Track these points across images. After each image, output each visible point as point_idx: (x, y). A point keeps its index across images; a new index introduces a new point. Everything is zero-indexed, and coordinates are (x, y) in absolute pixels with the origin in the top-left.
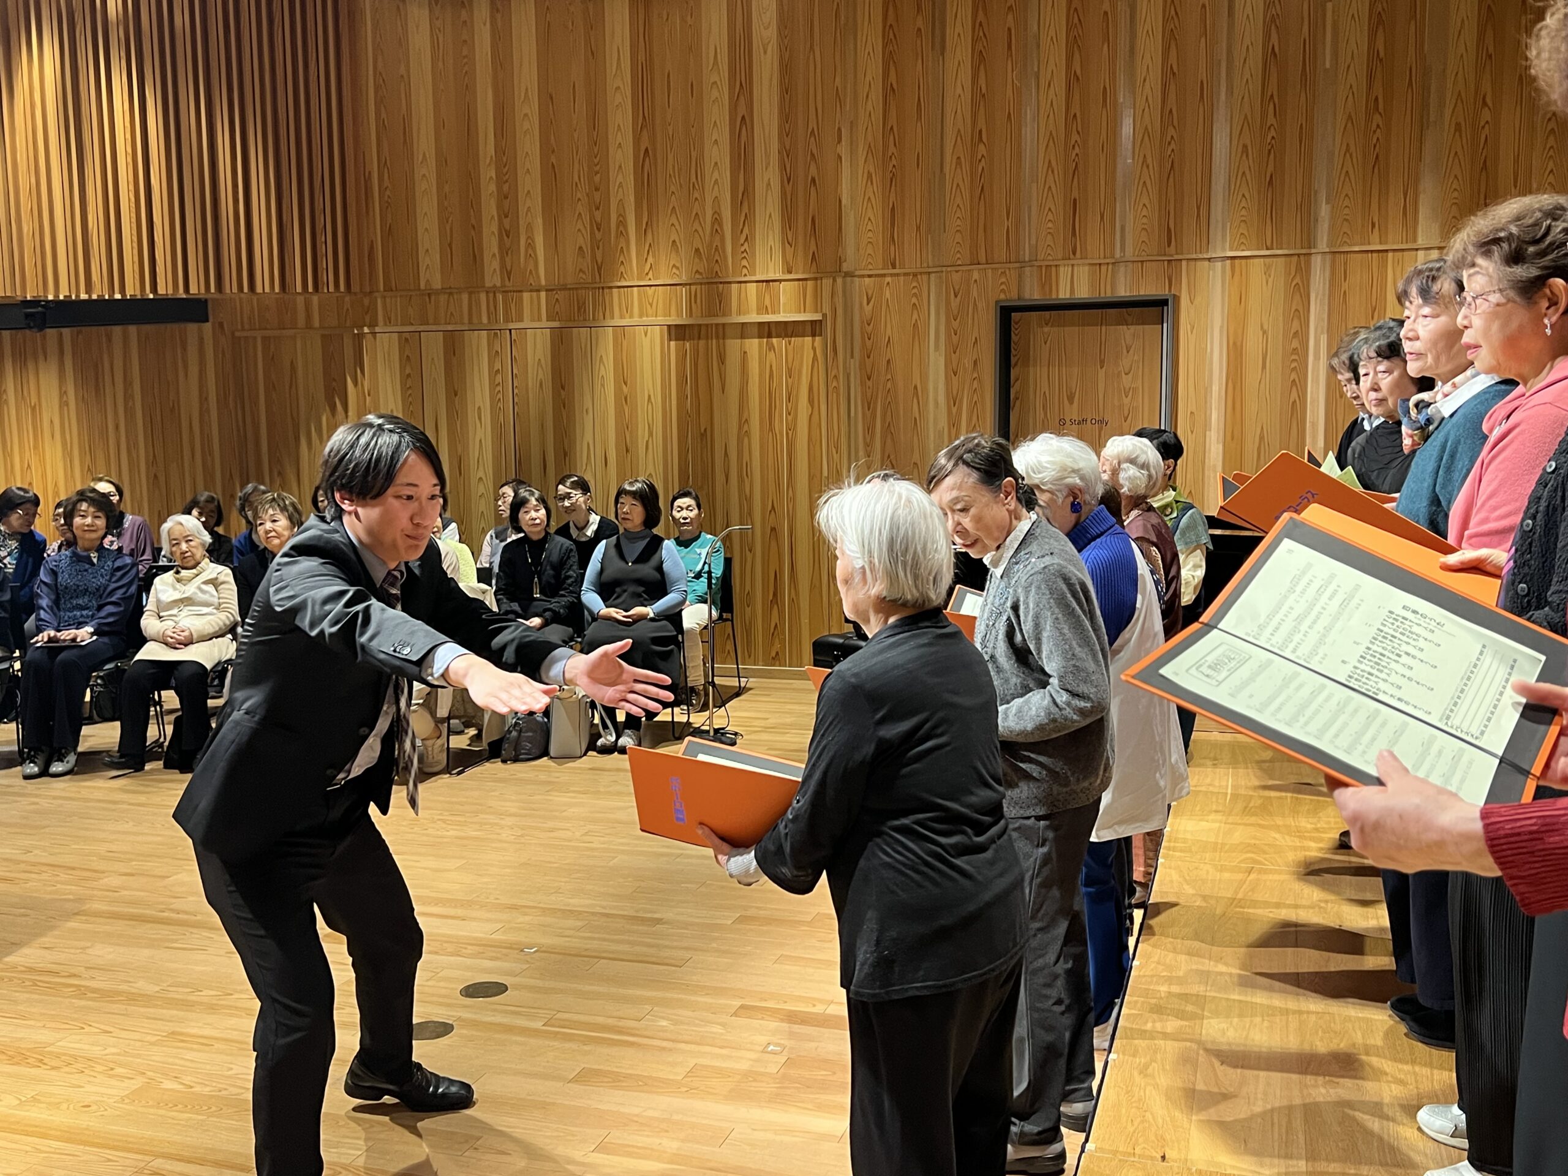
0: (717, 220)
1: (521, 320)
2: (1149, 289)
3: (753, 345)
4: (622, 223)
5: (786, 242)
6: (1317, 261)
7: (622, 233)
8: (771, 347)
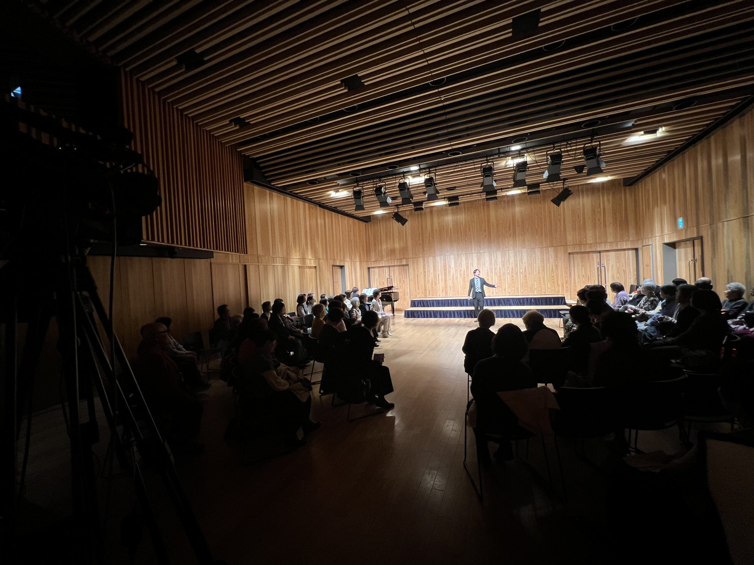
0: (304, 248)
1: (277, 263)
2: (342, 264)
3: (308, 270)
4: (291, 246)
5: (312, 253)
6: (352, 262)
7: (292, 248)
8: (310, 270)
